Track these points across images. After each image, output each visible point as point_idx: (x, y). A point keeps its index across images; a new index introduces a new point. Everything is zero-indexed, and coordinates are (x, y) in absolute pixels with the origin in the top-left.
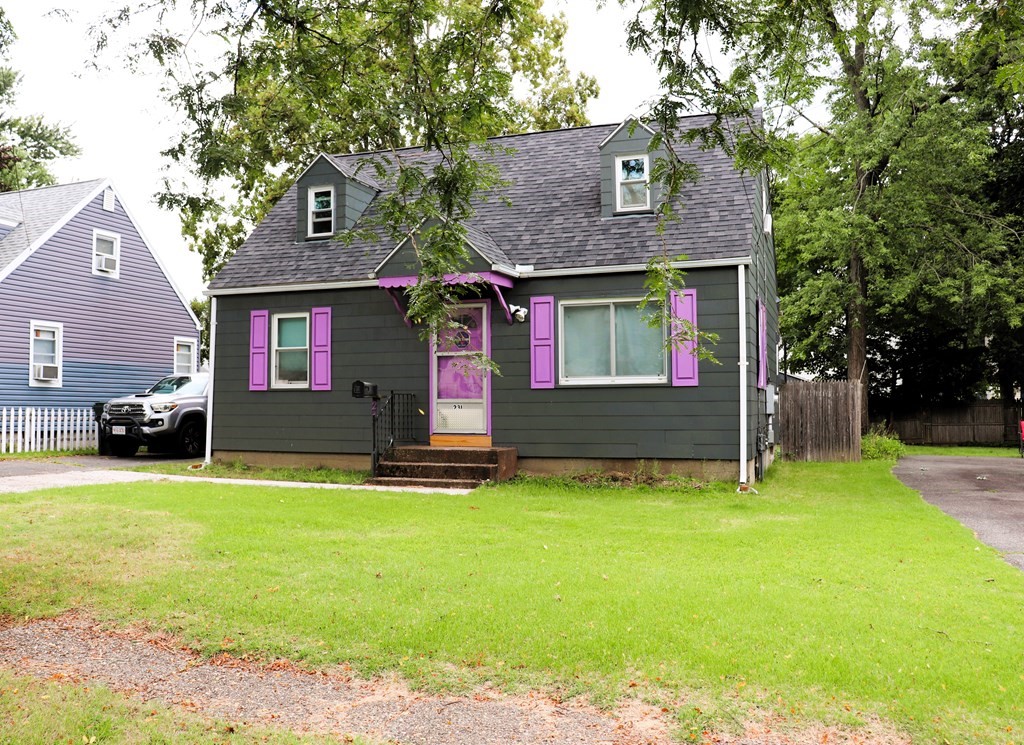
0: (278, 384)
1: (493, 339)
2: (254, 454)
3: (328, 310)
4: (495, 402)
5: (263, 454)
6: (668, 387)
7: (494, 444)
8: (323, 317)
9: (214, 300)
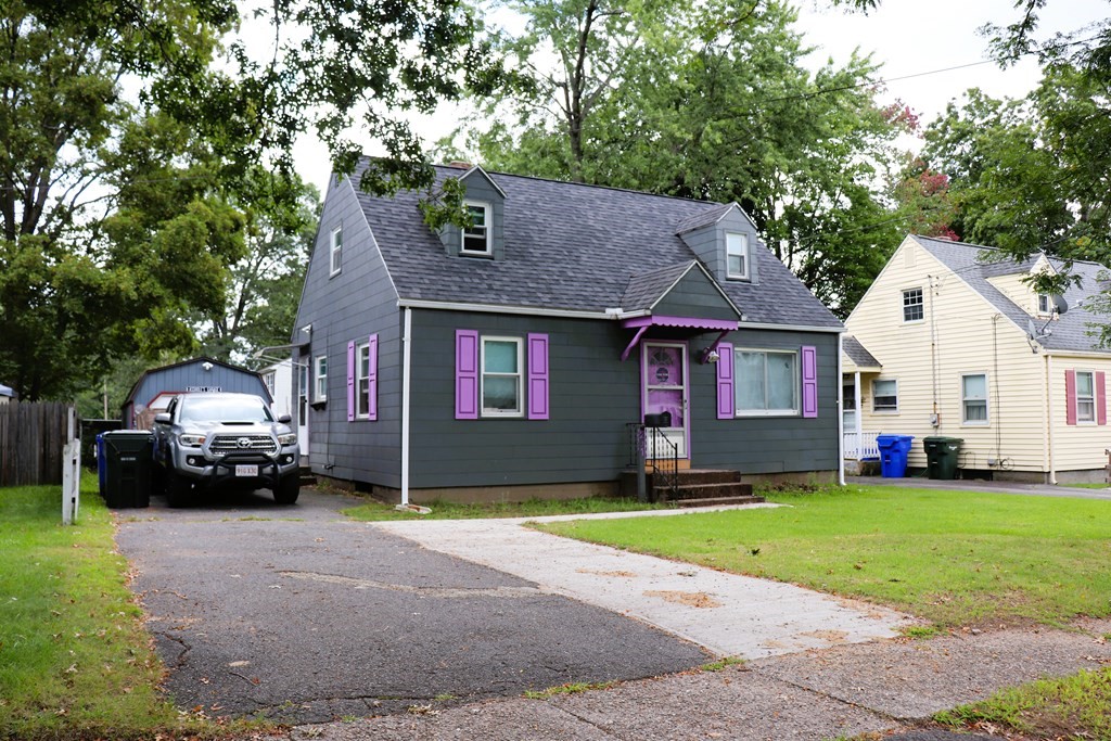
0: (488, 413)
1: (691, 374)
2: (457, 490)
3: (545, 337)
4: (692, 430)
5: (468, 490)
6: (800, 418)
7: (692, 467)
8: (540, 345)
9: (408, 313)
